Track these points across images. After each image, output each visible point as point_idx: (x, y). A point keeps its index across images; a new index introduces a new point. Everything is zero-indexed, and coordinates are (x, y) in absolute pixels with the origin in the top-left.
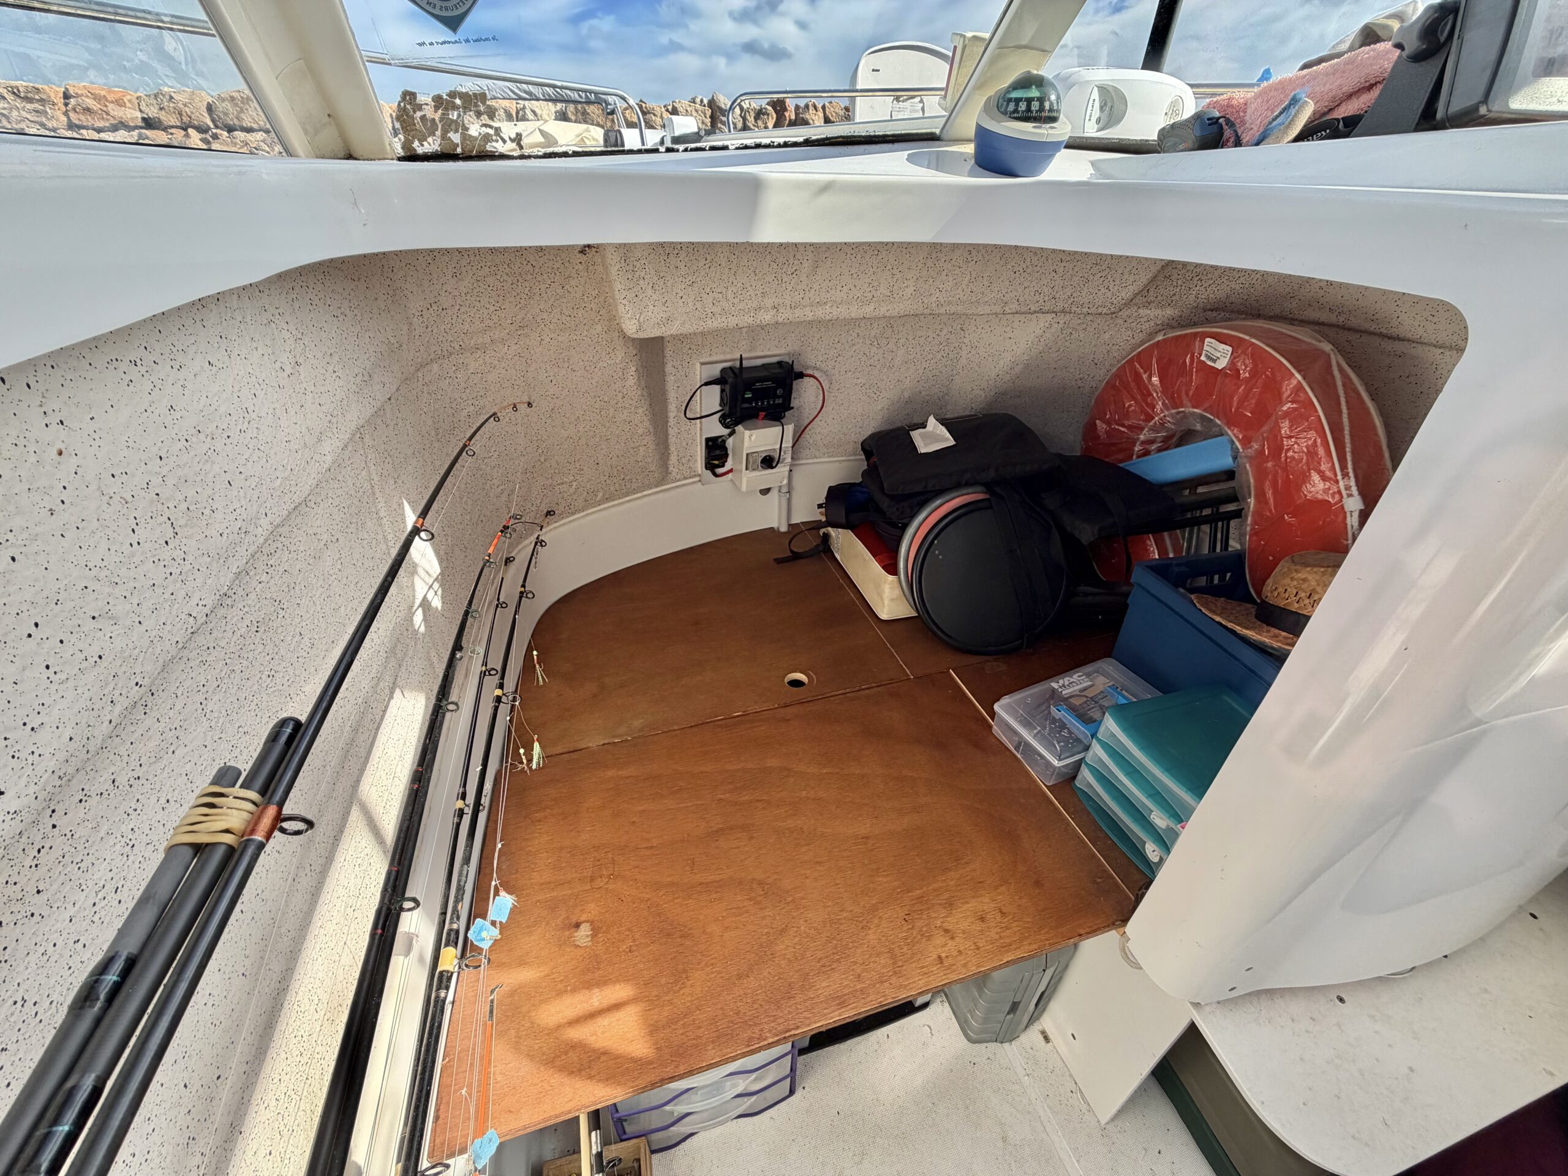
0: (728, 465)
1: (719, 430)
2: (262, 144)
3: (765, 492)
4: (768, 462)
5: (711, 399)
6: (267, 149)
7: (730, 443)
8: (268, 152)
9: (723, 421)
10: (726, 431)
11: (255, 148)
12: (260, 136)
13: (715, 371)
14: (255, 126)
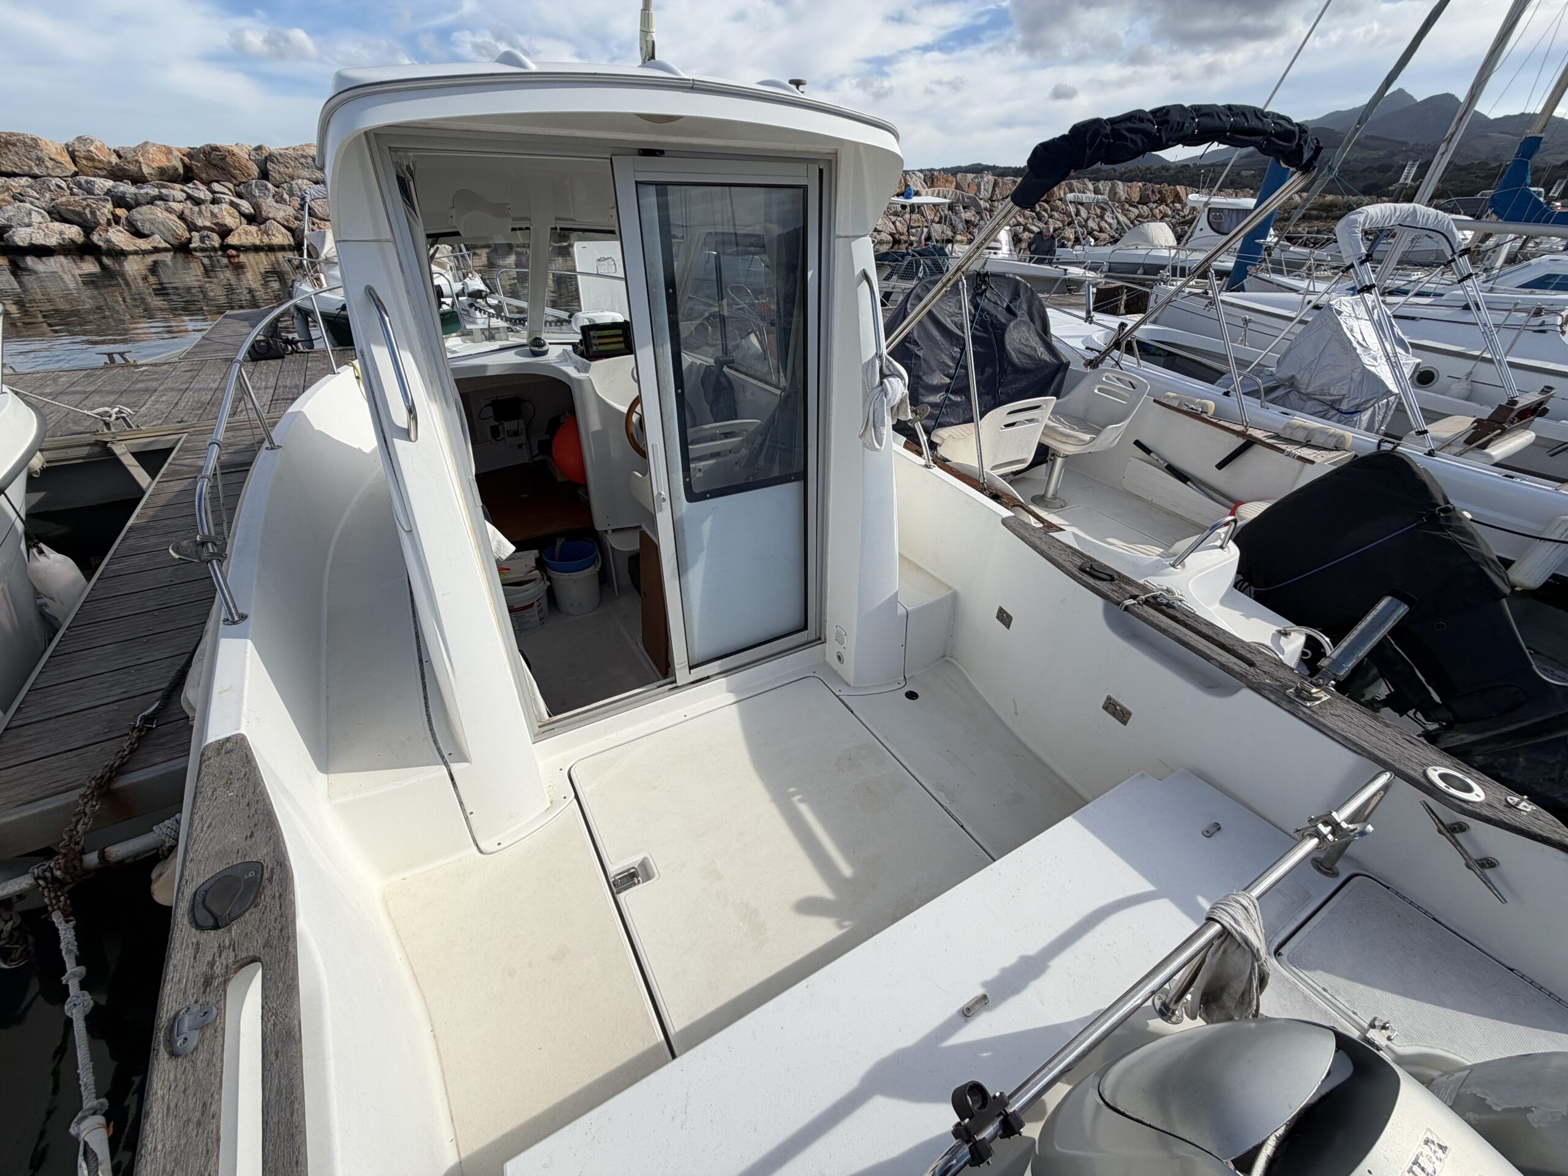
0: (502, 436)
1: (495, 423)
2: (29, 190)
3: (520, 446)
4: (516, 433)
5: (490, 412)
6: (35, 194)
7: (500, 427)
8: (38, 199)
9: (496, 419)
10: (497, 423)
11: (20, 194)
12: (24, 181)
13: (489, 402)
14: (17, 171)
